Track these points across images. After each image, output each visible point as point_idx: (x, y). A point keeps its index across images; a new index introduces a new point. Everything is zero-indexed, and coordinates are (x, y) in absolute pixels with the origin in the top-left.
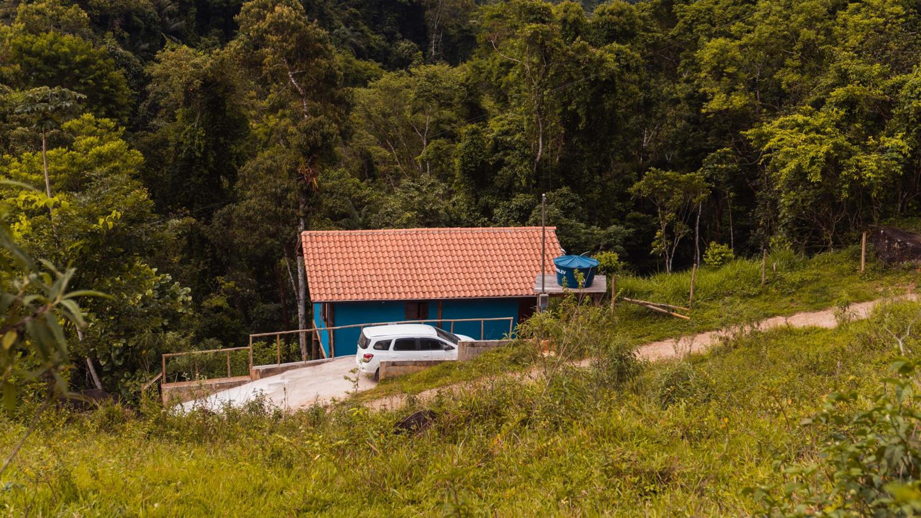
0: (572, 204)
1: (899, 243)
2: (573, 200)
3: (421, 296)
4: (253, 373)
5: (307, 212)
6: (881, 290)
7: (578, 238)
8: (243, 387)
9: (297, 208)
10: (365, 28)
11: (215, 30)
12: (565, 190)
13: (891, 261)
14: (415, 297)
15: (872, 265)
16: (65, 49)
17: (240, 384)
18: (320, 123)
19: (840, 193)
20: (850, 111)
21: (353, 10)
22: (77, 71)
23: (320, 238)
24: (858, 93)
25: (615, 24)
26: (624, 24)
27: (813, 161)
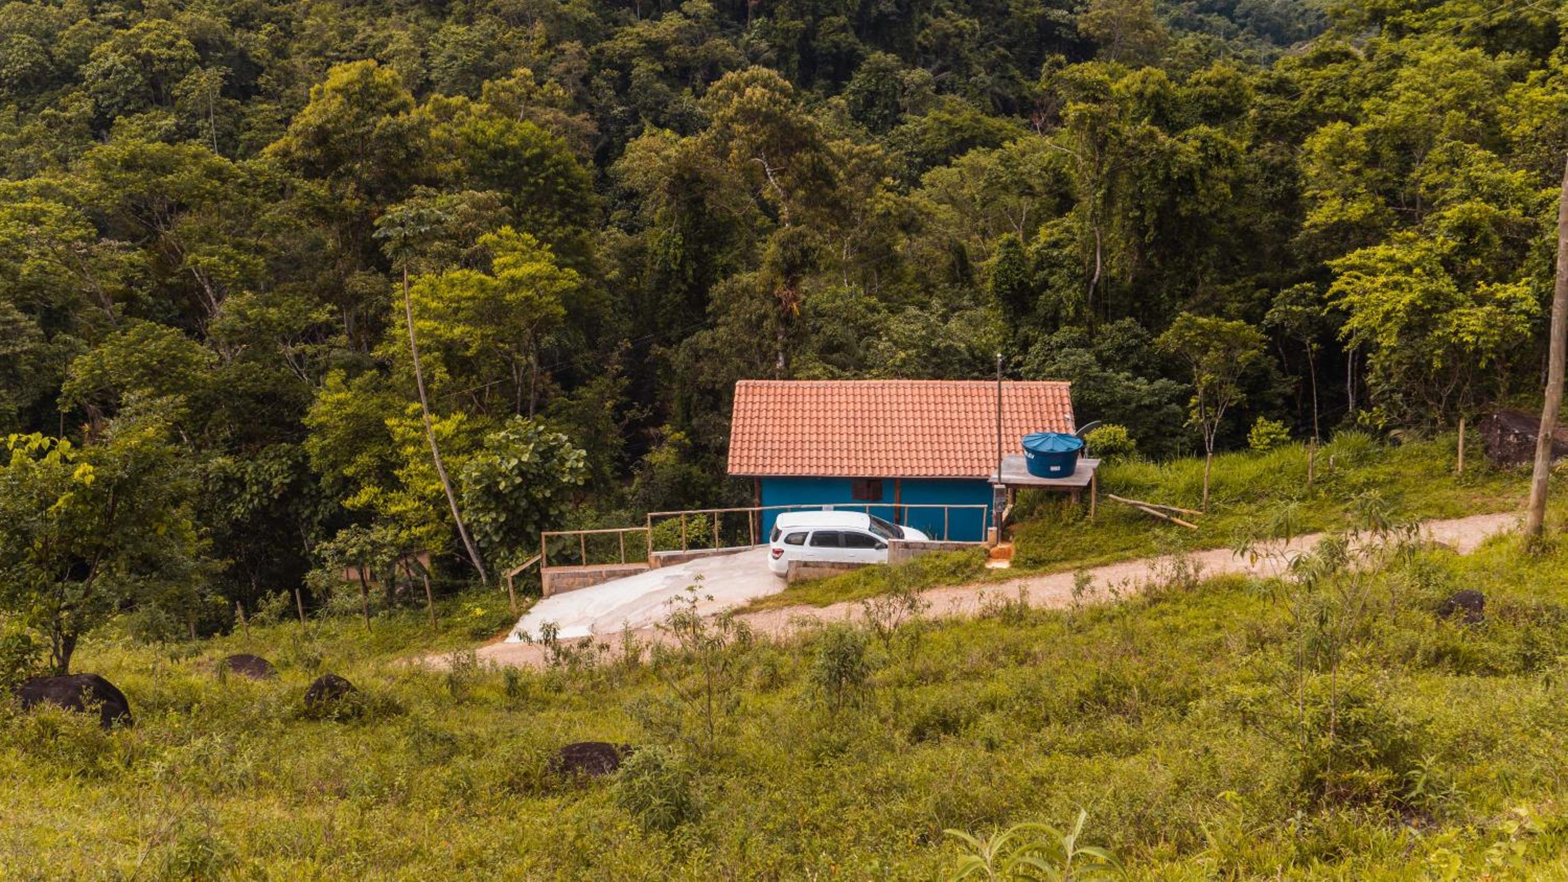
0: (1133, 342)
1: (1516, 435)
2: (1136, 336)
3: (868, 473)
4: (652, 561)
5: (786, 346)
6: (1478, 501)
7: (1112, 394)
8: (640, 576)
9: (776, 339)
10: (1017, 73)
11: (822, 82)
12: (1128, 321)
13: (1503, 459)
14: (861, 473)
15: (1475, 464)
16: (516, 142)
17: (636, 572)
18: (800, 234)
19: (1431, 361)
20: (1467, 240)
21: (1002, 50)
22: (526, 169)
23: (757, 391)
24: (1476, 215)
25: (1212, 97)
26: (1225, 97)
27: (1387, 317)
